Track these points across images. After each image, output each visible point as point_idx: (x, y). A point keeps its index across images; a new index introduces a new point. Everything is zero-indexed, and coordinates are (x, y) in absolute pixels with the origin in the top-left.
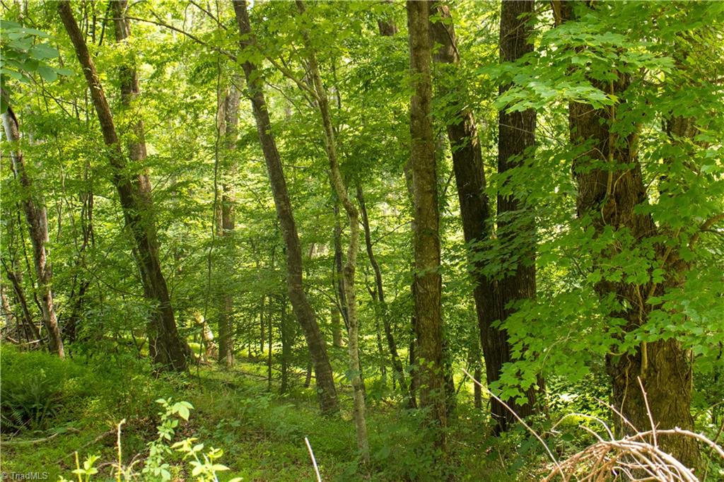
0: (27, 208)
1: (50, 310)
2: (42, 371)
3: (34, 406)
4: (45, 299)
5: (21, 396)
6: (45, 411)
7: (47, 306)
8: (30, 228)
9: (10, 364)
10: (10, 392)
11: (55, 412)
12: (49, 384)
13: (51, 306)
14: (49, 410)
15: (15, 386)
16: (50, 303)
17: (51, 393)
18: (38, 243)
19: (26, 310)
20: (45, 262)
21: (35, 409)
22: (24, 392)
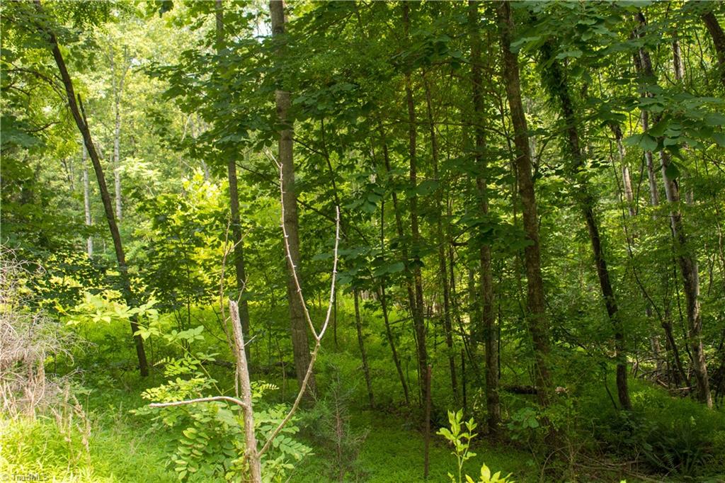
0: (682, 264)
1: (700, 360)
2: (692, 418)
3: (684, 451)
4: (696, 349)
5: (672, 440)
6: (695, 458)
7: (697, 356)
8: (685, 282)
9: (662, 407)
10: (663, 434)
11: (704, 461)
12: (700, 433)
13: (701, 357)
14: (698, 457)
15: (667, 429)
16: (700, 353)
17: (701, 442)
18: (691, 296)
19: (677, 357)
20: (697, 315)
21: (686, 455)
22: (675, 437)
